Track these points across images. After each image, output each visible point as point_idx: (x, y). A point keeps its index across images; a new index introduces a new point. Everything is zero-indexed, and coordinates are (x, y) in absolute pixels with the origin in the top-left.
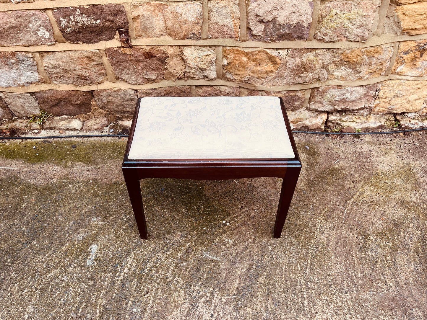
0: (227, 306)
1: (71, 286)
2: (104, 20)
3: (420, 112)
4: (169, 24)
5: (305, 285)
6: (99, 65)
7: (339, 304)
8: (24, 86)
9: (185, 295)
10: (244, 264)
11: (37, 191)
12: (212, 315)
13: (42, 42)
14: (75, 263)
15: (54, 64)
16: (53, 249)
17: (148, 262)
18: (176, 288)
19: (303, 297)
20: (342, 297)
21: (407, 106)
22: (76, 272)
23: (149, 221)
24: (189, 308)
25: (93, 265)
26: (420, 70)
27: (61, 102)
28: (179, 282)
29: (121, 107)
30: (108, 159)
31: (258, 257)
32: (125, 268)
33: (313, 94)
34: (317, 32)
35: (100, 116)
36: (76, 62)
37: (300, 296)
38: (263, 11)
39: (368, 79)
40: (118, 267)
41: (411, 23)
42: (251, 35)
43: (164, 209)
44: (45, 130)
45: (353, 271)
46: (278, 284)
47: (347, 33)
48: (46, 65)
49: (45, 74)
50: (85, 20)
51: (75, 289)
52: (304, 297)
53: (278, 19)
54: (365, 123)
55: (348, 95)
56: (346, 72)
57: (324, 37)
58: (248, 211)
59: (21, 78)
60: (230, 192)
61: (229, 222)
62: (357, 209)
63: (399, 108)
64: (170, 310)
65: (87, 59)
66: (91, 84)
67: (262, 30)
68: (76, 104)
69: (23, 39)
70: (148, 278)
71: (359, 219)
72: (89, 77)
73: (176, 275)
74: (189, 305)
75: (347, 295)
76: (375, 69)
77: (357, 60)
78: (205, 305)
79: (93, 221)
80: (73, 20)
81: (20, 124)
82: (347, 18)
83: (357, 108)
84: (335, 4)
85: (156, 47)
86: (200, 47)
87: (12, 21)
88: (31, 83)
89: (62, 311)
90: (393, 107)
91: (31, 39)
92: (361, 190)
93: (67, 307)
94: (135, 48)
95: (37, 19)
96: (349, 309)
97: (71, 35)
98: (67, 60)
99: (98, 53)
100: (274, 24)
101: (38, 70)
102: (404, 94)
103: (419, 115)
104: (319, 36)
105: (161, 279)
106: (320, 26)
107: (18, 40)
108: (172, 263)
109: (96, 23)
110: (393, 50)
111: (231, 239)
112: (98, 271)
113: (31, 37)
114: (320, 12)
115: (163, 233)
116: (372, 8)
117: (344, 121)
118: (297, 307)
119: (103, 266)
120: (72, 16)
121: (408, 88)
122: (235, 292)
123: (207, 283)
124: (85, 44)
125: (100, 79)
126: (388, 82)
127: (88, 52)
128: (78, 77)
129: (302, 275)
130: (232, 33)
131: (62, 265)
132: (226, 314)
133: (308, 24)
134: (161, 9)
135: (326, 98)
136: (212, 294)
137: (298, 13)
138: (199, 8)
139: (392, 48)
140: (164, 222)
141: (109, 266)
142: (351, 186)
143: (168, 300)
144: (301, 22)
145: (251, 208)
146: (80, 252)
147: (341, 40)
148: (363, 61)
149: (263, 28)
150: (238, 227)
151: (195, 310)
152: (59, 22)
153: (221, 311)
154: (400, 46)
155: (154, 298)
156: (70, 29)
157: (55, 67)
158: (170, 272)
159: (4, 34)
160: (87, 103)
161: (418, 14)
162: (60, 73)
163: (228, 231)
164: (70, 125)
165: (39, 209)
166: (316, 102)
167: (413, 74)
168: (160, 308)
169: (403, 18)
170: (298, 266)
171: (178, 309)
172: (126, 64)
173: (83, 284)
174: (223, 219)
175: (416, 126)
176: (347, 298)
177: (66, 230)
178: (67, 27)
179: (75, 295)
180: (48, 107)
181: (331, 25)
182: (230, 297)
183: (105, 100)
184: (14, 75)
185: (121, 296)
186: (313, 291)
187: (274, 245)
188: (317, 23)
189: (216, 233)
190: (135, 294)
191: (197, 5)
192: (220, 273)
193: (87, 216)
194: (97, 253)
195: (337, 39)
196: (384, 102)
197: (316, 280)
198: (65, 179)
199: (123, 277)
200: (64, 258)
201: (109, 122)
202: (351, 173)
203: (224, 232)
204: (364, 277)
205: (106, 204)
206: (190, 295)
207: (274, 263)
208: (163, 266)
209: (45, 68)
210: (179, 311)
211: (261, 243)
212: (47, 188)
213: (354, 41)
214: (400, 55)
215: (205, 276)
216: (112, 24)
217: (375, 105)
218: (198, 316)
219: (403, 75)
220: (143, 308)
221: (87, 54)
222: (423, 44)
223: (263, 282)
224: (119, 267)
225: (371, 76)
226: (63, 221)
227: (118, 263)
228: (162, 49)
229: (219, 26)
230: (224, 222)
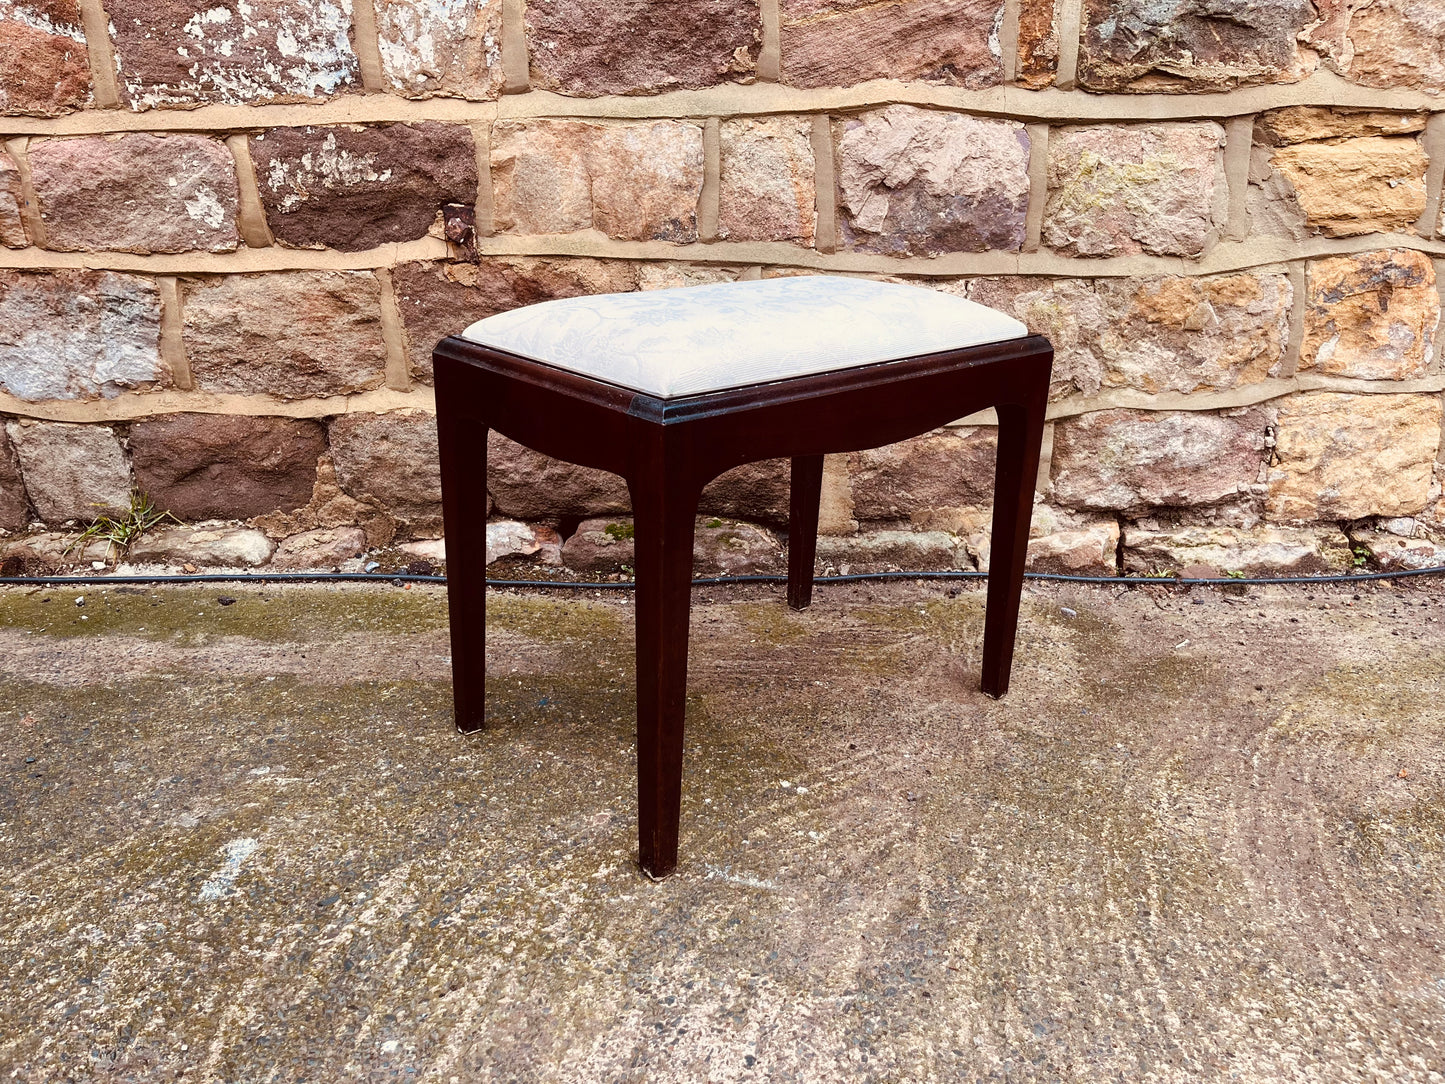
0: (818, 1030)
1: (111, 962)
2: (405, 171)
3: (1427, 513)
4: (602, 188)
5: (1156, 965)
6: (366, 326)
7: (1322, 1022)
8: (100, 394)
9: (625, 995)
10: (879, 899)
11: (53, 700)
12: (750, 1060)
13: (195, 242)
14: (150, 891)
15: (220, 316)
16: (66, 850)
17: (466, 892)
18: (586, 971)
19: (1152, 1001)
20: (1326, 999)
21: (1381, 490)
22: (144, 918)
23: (484, 778)
24: (645, 1036)
25: (226, 898)
26: (1391, 355)
27: (213, 463)
28: (600, 953)
29: (416, 485)
30: (346, 630)
31: (934, 878)
32: (366, 908)
33: (1063, 443)
34: (1049, 222)
35: (337, 523)
36: (294, 310)
37: (1142, 999)
38: (883, 152)
39: (1231, 386)
40: (336, 904)
41: (1327, 199)
42: (849, 232)
43: (546, 749)
44: (131, 564)
45: (1342, 921)
46: (1036, 961)
47: (1140, 227)
48: (192, 319)
49: (180, 355)
50: (346, 167)
51: (127, 972)
52: (1159, 1003)
53: (931, 176)
54: (1253, 546)
55: (1176, 445)
56: (1157, 360)
57: (1072, 240)
58: (880, 757)
59: (98, 365)
60: (801, 708)
61: (806, 783)
62: (1299, 753)
63: (1353, 498)
64: (557, 1044)
65: (331, 300)
66: (326, 394)
67: (884, 214)
68: (264, 471)
69: (136, 228)
70: (463, 939)
71: (1314, 777)
72: (326, 365)
73: (586, 930)
74: (644, 1025)
75: (1343, 991)
76: (1248, 350)
77: (1186, 317)
78: (716, 1026)
79: (257, 777)
80: (308, 167)
81: (46, 544)
82: (1133, 180)
83: (1215, 496)
84: (1093, 136)
85: (555, 263)
86: (693, 268)
87: (117, 163)
88: (126, 387)
89: (48, 1041)
90: (1332, 494)
91: (162, 227)
92: (1294, 707)
93: (75, 1028)
94: (489, 264)
95: (195, 163)
96: (1371, 1038)
97: (293, 220)
98: (265, 302)
99: (367, 282)
100: (918, 196)
101: (160, 337)
102: (1359, 445)
103: (1429, 526)
104: (1058, 237)
105: (519, 941)
106: (1058, 204)
107: (121, 231)
108: (574, 894)
109: (378, 181)
110: (1291, 288)
111: (818, 830)
112: (242, 916)
113: (163, 223)
114: (1052, 161)
115: (538, 811)
116: (1202, 149)
117: (1179, 545)
118: (1135, 1035)
119: (266, 902)
120: (309, 155)
121: (1369, 422)
122: (849, 982)
123: (722, 955)
124: (331, 252)
125: (362, 377)
126: (1299, 400)
127: (336, 278)
128: (288, 361)
129: (1135, 936)
130: (792, 222)
131: (92, 894)
132: (814, 1054)
133: (1021, 195)
134: (581, 143)
135: (1107, 457)
136: (749, 989)
137: (988, 161)
138: (695, 141)
139: (1285, 280)
140: (544, 782)
141: (296, 902)
142: (1253, 699)
143: (550, 1009)
144: (998, 188)
145: (888, 749)
146: (180, 859)
147: (1123, 250)
148: (1205, 320)
149: (887, 207)
150: (845, 797)
151: (673, 1043)
152: (262, 174)
153: (790, 1047)
154: (1309, 273)
155: (482, 1004)
156: (294, 198)
157: (219, 328)
158: (562, 920)
159: (79, 207)
160: (301, 468)
161: (1342, 171)
162: (232, 352)
163: (805, 809)
164: (227, 545)
165: (47, 745)
166: (1075, 471)
167: (1374, 373)
168: (510, 1039)
169: (1303, 183)
170: (1111, 905)
171: (594, 1040)
172: (452, 320)
173: (167, 954)
174: (777, 777)
175: (1428, 562)
176: (1344, 1003)
177: (137, 800)
178: (285, 190)
179: (125, 991)
180: (162, 483)
181: (1090, 199)
182: (831, 999)
183: (364, 451)
184: (77, 352)
185: (333, 999)
186: (1196, 985)
187: (994, 843)
188: (1044, 196)
189: (753, 814)
190: (398, 992)
191: (688, 129)
192: (780, 927)
193: (234, 764)
194: (251, 863)
195: (1112, 246)
196: (1301, 474)
197: (1198, 947)
198: (169, 673)
199: (350, 936)
200: (108, 878)
201: (367, 546)
202: (1244, 670)
203: (788, 811)
204: (1396, 937)
205: (319, 734)
206: (650, 992)
207: (1007, 895)
208: (533, 904)
209: (188, 332)
210: (596, 1045)
211: (942, 839)
212: (96, 692)
213: (1166, 254)
214: (1314, 301)
215: (713, 933)
216: (427, 186)
217: (1271, 486)
218: (685, 1063)
219: (1340, 376)
220: (430, 1038)
221: (331, 285)
222: (1380, 266)
223: (968, 952)
224: (341, 904)
225: (1239, 379)
226: (132, 776)
227: (337, 896)
228: (573, 269)
229: (753, 199)
230: (786, 784)
